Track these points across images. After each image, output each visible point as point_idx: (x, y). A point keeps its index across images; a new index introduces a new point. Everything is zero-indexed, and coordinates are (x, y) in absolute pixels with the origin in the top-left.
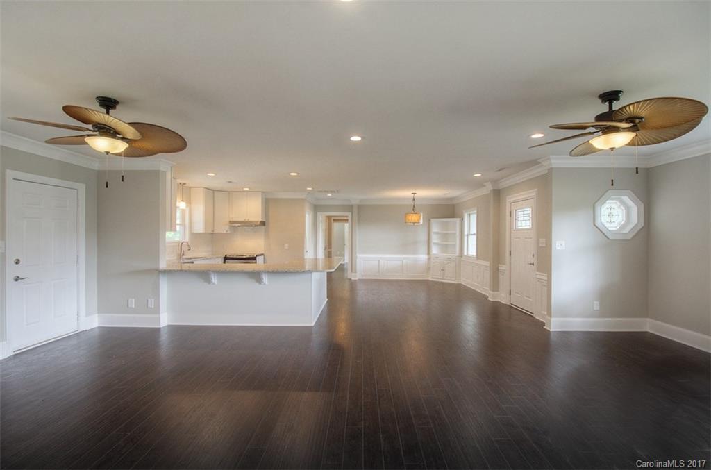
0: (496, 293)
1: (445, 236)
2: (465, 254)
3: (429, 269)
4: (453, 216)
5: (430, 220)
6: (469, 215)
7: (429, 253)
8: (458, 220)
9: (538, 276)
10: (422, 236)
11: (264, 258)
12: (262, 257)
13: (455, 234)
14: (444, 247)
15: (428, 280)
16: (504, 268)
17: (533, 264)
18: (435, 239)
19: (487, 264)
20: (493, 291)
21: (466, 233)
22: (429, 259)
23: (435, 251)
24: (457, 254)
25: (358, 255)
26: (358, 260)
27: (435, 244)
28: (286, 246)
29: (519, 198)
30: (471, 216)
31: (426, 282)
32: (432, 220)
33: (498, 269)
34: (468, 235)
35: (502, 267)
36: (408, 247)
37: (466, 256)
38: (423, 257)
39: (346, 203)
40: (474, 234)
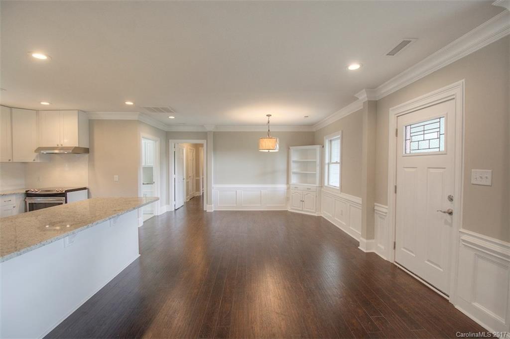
0: (370, 241)
1: (304, 164)
2: (326, 184)
3: (288, 199)
4: (313, 143)
5: (289, 149)
6: (331, 141)
7: (288, 183)
8: (318, 147)
9: (464, 237)
10: (281, 165)
11: (89, 192)
12: (87, 190)
13: (315, 162)
14: (304, 177)
15: (287, 211)
16: (385, 210)
17: (451, 213)
18: (294, 168)
19: (359, 200)
20: (367, 239)
21: (327, 161)
22: (288, 188)
23: (294, 180)
24: (317, 184)
25: (213, 185)
26: (213, 190)
27: (294, 173)
28: (116, 177)
29: (417, 105)
30: (333, 143)
31: (284, 213)
32: (291, 148)
33: (374, 210)
34: (329, 164)
35: (381, 208)
36: (267, 176)
37: (326, 187)
38: (282, 187)
39: (200, 130)
40: (337, 163)
